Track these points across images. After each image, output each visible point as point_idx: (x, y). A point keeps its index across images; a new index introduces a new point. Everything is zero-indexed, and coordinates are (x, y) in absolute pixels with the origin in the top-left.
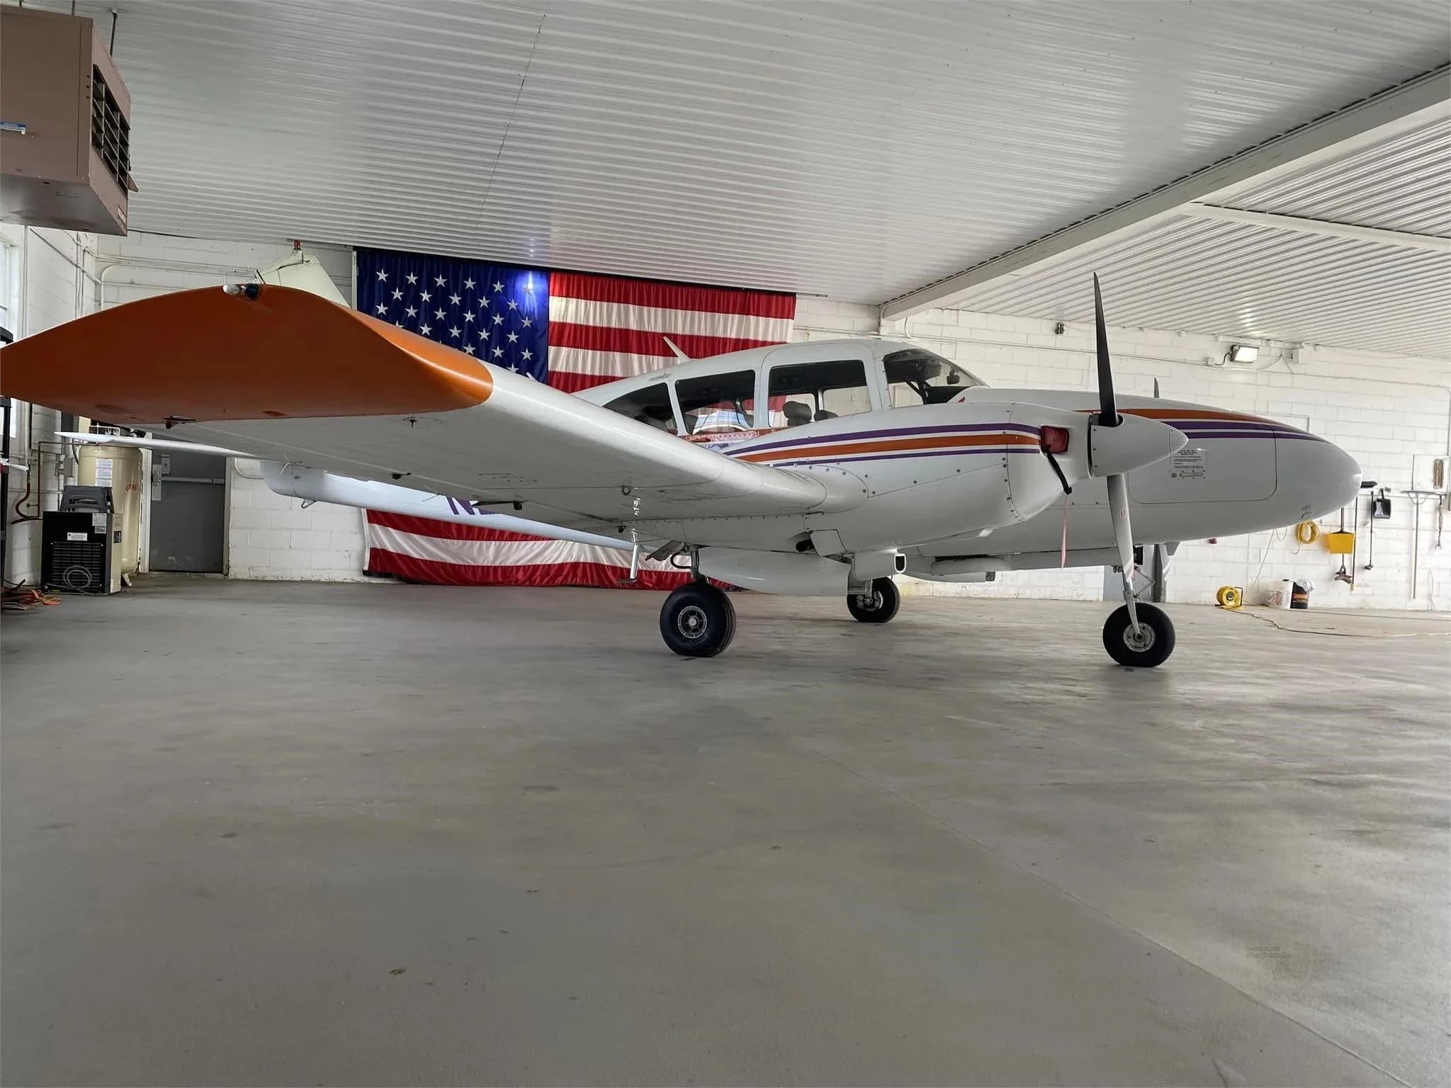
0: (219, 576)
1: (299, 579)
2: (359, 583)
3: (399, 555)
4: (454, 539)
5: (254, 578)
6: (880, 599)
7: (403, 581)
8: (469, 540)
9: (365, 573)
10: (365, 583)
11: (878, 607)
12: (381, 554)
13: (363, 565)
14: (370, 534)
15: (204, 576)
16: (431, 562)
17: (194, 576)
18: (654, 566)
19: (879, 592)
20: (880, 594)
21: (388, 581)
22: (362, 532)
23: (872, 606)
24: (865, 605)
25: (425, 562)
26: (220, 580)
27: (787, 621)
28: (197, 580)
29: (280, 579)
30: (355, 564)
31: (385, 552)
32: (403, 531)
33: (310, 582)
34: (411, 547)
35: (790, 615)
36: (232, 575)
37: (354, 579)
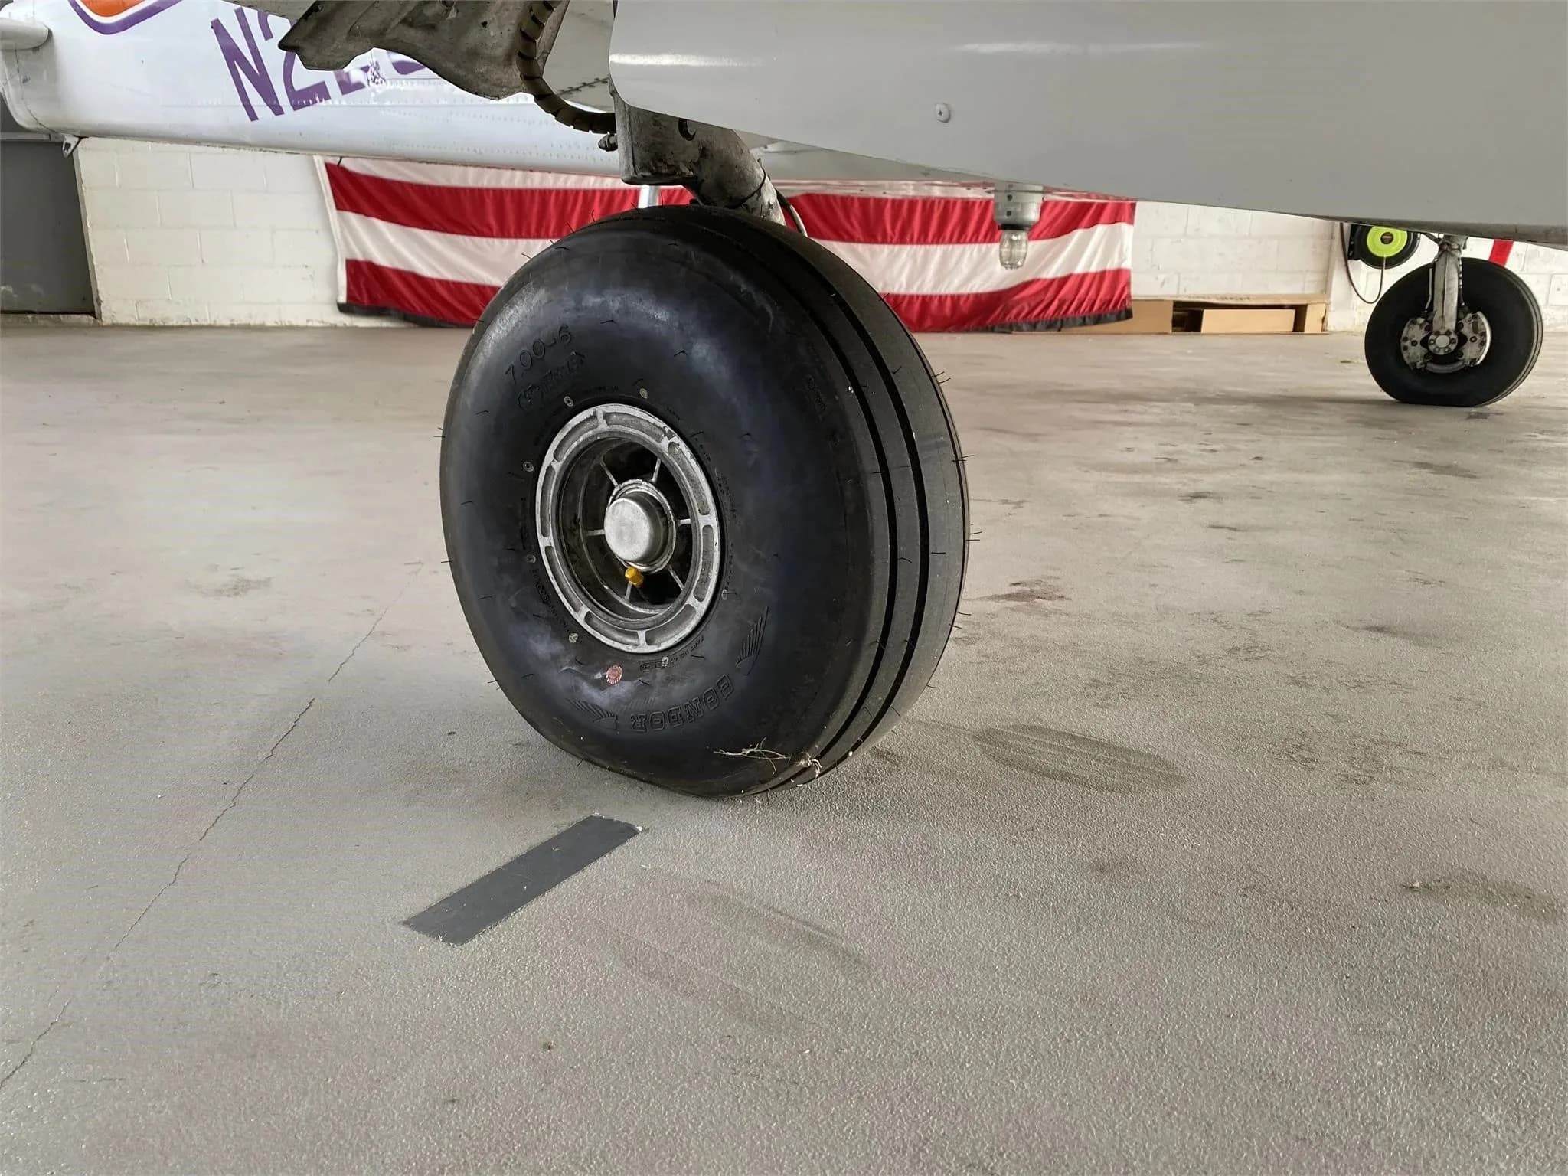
0: (86, 319)
1: (227, 323)
2: (335, 327)
3: (399, 273)
4: (492, 236)
5: (147, 323)
6: (1484, 334)
7: (414, 322)
8: (521, 237)
9: (343, 308)
10: (346, 328)
11: (1474, 361)
12: (365, 268)
13: (336, 292)
14: (342, 232)
15: (60, 321)
16: (458, 286)
17: (41, 320)
18: (885, 285)
19: (1480, 314)
20: (1484, 320)
21: (384, 323)
22: (328, 228)
23: (1454, 356)
24: (1432, 357)
25: (446, 284)
26: (88, 327)
27: (1190, 405)
28: (45, 327)
29: (194, 323)
30: (323, 293)
31: (371, 265)
32: (402, 224)
33: (247, 328)
34: (418, 256)
35: (1191, 386)
36: (106, 319)
37: (325, 320)
